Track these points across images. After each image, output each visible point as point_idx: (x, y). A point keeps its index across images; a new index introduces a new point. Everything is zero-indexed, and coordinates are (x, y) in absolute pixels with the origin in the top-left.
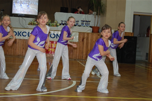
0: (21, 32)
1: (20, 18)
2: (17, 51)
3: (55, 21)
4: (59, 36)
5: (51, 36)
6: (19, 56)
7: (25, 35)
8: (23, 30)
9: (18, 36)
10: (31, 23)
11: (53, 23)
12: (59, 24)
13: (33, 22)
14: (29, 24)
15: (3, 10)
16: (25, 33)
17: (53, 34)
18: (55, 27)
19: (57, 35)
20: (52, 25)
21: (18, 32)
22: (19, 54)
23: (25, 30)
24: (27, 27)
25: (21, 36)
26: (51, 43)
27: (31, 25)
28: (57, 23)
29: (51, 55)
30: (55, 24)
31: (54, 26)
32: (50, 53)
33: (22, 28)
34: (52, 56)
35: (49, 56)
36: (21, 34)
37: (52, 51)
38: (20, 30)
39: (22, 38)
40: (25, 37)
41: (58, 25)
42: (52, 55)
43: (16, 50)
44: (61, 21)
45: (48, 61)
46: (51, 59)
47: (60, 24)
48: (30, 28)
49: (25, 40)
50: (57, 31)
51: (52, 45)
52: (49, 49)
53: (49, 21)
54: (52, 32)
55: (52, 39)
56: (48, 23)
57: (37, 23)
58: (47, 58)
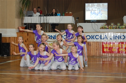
0: (94, 36)
1: (92, 23)
2: (92, 52)
3: (124, 24)
5: (121, 37)
6: (93, 56)
7: (97, 38)
8: (95, 34)
9: (92, 39)
10: (103, 28)
11: (122, 26)
13: (104, 26)
14: (100, 29)
15: (78, 18)
16: (97, 36)
17: (123, 36)
18: (125, 29)
20: (121, 28)
21: (92, 36)
22: (94, 54)
23: (97, 34)
24: (99, 31)
25: (94, 39)
26: (122, 44)
27: (103, 29)
29: (121, 54)
30: (124, 26)
31: (123, 28)
32: (121, 52)
33: (95, 32)
34: (123, 55)
35: (120, 56)
36: (94, 37)
37: (123, 51)
38: (93, 34)
39: (95, 40)
40: (97, 39)
42: (123, 54)
43: (90, 51)
45: (119, 60)
46: (122, 58)
48: (102, 32)
49: (98, 42)
51: (122, 46)
52: (120, 49)
53: (119, 24)
54: (122, 34)
55: (122, 40)
56: (118, 26)
57: (108, 27)
58: (119, 57)
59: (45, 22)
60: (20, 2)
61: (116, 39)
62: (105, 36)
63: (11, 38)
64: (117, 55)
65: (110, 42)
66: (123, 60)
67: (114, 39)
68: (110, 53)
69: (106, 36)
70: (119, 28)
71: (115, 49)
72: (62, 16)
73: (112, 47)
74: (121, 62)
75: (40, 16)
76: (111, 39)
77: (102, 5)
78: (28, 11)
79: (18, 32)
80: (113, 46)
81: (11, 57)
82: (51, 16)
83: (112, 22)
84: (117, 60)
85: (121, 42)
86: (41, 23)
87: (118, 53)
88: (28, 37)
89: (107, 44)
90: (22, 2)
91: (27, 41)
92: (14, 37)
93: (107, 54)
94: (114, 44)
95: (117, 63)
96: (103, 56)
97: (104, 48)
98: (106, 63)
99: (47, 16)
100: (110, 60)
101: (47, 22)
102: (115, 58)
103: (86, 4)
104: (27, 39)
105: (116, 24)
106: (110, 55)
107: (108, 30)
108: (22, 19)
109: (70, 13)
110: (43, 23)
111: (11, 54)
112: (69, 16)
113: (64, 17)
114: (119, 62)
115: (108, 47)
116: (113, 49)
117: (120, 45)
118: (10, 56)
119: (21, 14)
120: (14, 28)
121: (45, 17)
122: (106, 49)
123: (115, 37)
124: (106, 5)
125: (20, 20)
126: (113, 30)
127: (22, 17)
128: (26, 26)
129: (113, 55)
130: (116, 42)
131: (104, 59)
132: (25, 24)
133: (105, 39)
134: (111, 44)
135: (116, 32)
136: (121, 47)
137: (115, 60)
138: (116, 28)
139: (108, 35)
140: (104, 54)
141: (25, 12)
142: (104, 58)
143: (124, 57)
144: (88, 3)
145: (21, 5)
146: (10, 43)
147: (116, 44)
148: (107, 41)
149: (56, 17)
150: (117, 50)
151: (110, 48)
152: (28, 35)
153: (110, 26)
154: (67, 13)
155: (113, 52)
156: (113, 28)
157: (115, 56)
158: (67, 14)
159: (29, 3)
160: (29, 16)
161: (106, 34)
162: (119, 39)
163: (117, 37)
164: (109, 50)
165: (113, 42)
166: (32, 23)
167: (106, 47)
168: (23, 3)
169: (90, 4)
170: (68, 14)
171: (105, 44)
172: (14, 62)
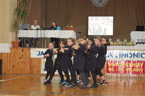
3: (131, 41)
4: (136, 55)
5: (128, 55)
11: (129, 43)
12: (135, 43)
15: (80, 33)
17: (130, 54)
18: (132, 47)
19: (134, 54)
20: (128, 44)
26: (128, 63)
28: (134, 42)
29: (128, 74)
30: (132, 43)
31: (130, 45)
32: (127, 72)
34: (130, 76)
35: (126, 76)
37: (130, 71)
41: (134, 45)
42: (130, 74)
44: (138, 40)
45: (126, 81)
46: (129, 79)
47: (137, 43)
50: (134, 51)
51: (129, 65)
52: (126, 68)
53: (125, 41)
54: (129, 52)
55: (129, 58)
56: (124, 43)
57: (113, 44)
58: (125, 78)
59: (43, 37)
60: (15, 13)
61: (122, 57)
62: (110, 53)
63: (3, 54)
64: (123, 76)
65: (116, 61)
66: (130, 82)
67: (120, 57)
68: (116, 73)
69: (112, 53)
70: (125, 45)
71: (121, 69)
72: (62, 31)
73: (117, 66)
74: (127, 84)
75: (37, 29)
76: (117, 57)
77: (107, 18)
78: (24, 23)
79: (11, 47)
80: (119, 65)
81: (3, 76)
82: (49, 30)
83: (118, 38)
84: (123, 81)
85: (127, 61)
86: (38, 37)
87: (124, 73)
88: (23, 53)
89: (112, 62)
90: (16, 14)
91: (21, 57)
92: (7, 53)
93: (112, 74)
94: (120, 62)
95: (123, 84)
96: (108, 76)
97: (109, 67)
98: (111, 84)
99: (45, 30)
100: (115, 81)
101: (45, 37)
102: (121, 79)
103: (90, 18)
104: (22, 56)
105: (122, 40)
106: (115, 75)
107: (113, 46)
108: (17, 33)
109: (71, 26)
110: (41, 38)
111: (3, 72)
112: (70, 30)
113: (64, 31)
114: (125, 84)
115: (113, 66)
116: (119, 68)
117: (127, 64)
118: (2, 74)
119: (15, 27)
120: (7, 43)
121: (42, 30)
122: (111, 68)
123: (121, 56)
124: (111, 18)
125: (15, 33)
126: (118, 46)
127: (16, 30)
128: (20, 40)
129: (119, 75)
130: (122, 61)
131: (108, 80)
132: (20, 38)
133: (110, 58)
134: (116, 62)
135: (122, 50)
136: (127, 66)
137: (121, 81)
138: (122, 45)
139: (113, 53)
140: (108, 74)
141: (20, 25)
142: (109, 78)
143: (131, 78)
144: (91, 16)
145: (16, 17)
146: (2, 60)
147: (122, 63)
148: (112, 59)
149: (56, 31)
150: (123, 70)
151: (115, 67)
152: (23, 51)
153: (115, 43)
154: (67, 26)
155: (119, 71)
156: (119, 45)
157: (121, 77)
158: (67, 28)
159: (25, 15)
160: (24, 29)
161: (111, 51)
162: (125, 57)
163: (123, 55)
164: (114, 70)
165: (119, 61)
166: (28, 37)
167: (111, 66)
168: (18, 15)
169: (94, 17)
170: (69, 27)
171: (109, 62)
172: (6, 82)
